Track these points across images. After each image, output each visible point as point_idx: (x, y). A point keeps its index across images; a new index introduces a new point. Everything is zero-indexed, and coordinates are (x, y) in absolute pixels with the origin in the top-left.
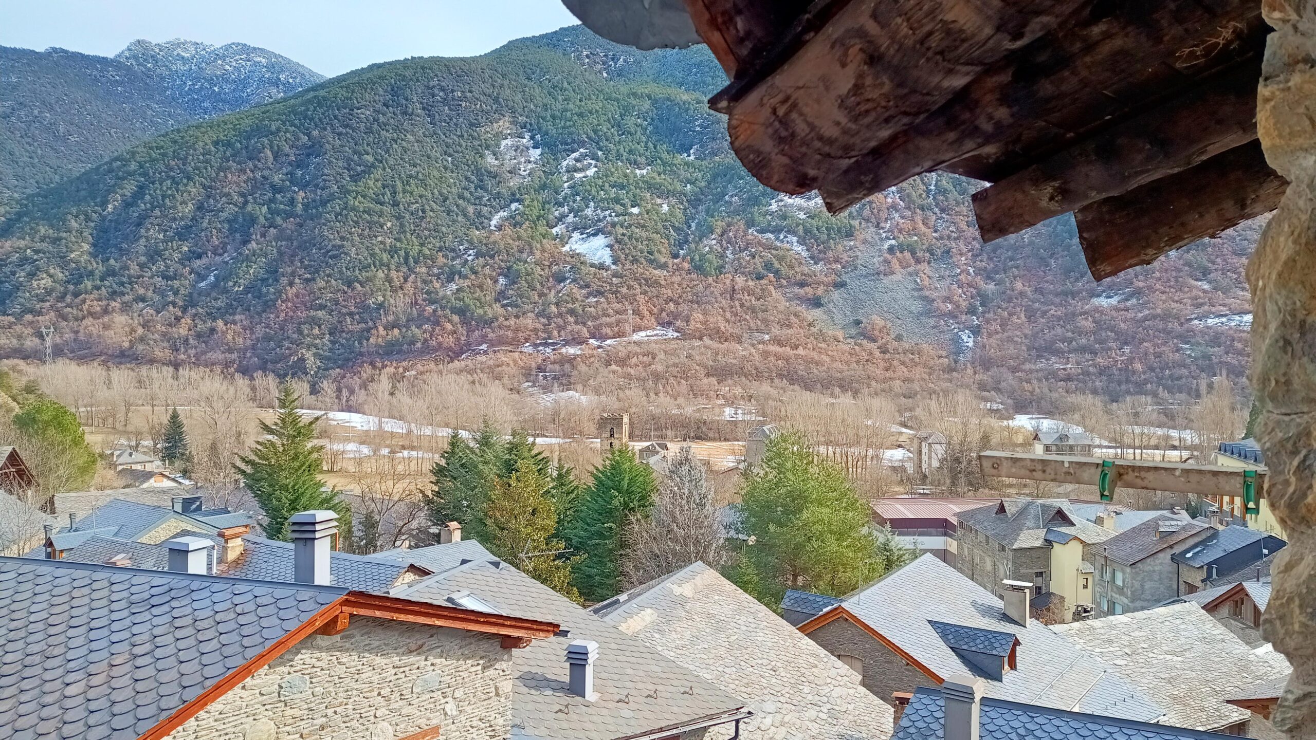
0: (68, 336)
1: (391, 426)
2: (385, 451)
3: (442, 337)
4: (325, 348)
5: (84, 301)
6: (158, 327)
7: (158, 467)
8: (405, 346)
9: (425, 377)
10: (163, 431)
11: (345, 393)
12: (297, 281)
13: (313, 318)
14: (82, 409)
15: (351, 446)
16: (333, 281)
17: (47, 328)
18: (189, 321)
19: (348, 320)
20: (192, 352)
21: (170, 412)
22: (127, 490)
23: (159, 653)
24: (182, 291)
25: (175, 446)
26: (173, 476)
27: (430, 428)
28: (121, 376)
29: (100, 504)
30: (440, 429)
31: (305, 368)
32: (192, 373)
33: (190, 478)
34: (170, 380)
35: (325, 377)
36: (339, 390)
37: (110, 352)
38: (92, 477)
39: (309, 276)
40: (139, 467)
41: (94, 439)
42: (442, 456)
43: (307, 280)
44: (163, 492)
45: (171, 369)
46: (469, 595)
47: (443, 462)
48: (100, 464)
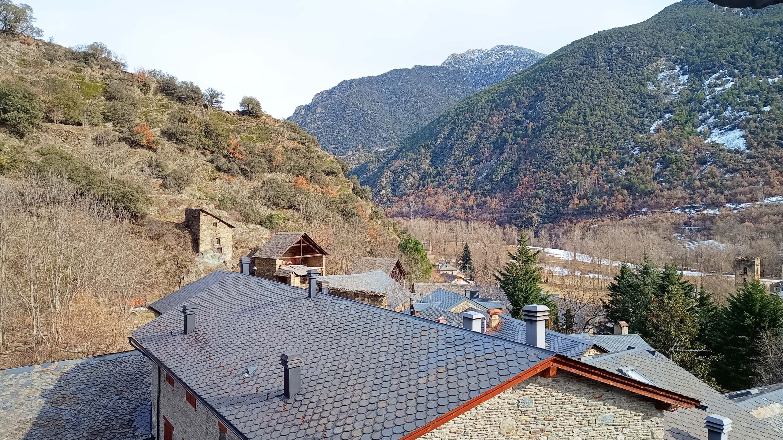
0: (420, 206)
1: (581, 258)
2: (578, 273)
3: (616, 203)
4: (543, 211)
5: (427, 189)
6: (459, 201)
7: (459, 273)
8: (591, 209)
9: (604, 229)
10: (461, 255)
11: (554, 237)
12: (528, 173)
13: (536, 194)
14: (426, 242)
15: (558, 269)
16: (548, 172)
17: (412, 202)
18: (473, 197)
19: (556, 194)
20: (475, 214)
21: (464, 245)
22: (445, 284)
23: (459, 370)
24: (470, 182)
25: (466, 263)
26: (465, 279)
27: (607, 260)
28: (442, 225)
29: (433, 290)
30: (614, 262)
31: (532, 223)
32: (475, 225)
33: (473, 281)
34: (464, 228)
35: (542, 228)
36: (551, 236)
37: (438, 214)
38: (430, 276)
39: (534, 170)
40: (450, 273)
41: (430, 257)
42: (615, 279)
43: (534, 172)
44: (461, 286)
45: (465, 222)
46: (633, 370)
47: (616, 283)
48: (433, 270)
